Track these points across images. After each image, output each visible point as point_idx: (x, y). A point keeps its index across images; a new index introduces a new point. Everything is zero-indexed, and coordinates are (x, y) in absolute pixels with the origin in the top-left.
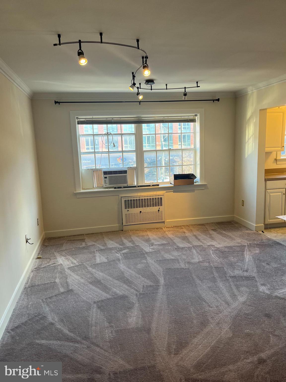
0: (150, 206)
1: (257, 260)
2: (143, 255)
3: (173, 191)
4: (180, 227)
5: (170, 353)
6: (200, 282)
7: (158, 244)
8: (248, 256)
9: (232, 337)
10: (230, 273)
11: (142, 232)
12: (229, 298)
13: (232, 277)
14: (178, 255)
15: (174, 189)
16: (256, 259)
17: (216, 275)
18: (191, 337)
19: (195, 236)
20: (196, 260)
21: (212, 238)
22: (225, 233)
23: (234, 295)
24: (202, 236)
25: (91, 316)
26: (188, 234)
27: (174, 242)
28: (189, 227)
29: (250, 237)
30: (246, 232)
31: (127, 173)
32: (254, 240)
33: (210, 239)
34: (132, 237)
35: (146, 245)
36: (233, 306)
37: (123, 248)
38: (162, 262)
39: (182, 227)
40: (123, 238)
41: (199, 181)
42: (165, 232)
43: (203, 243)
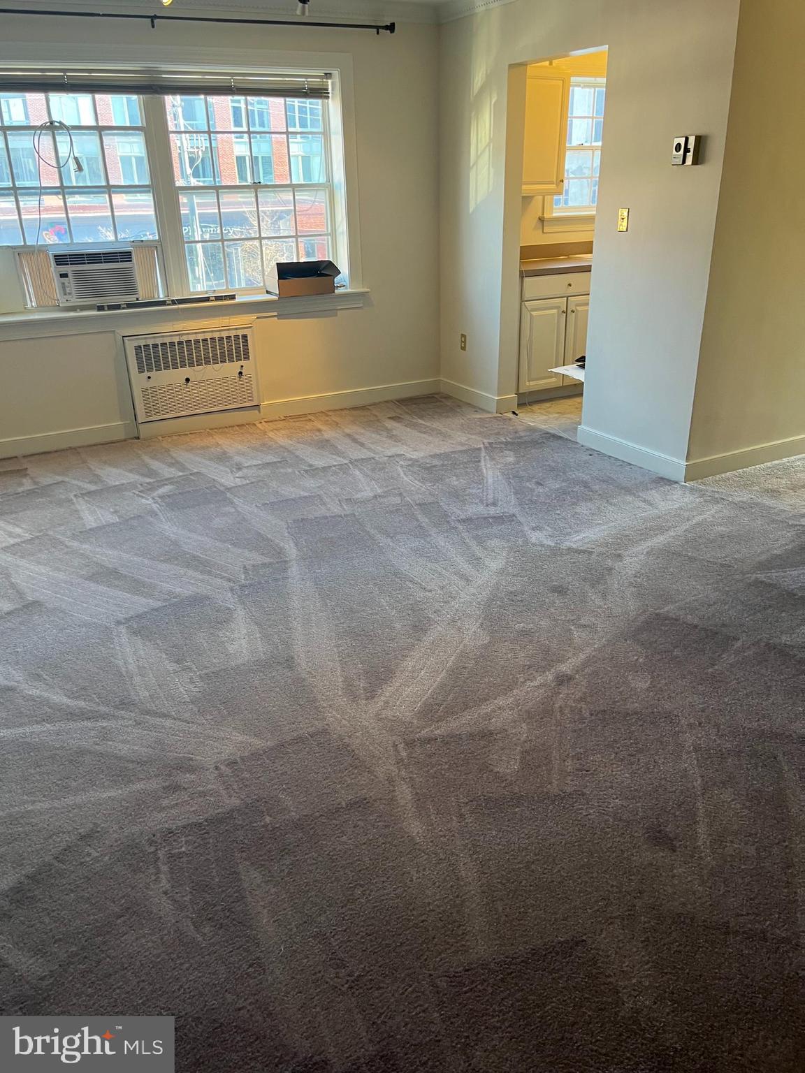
0: (215, 362)
1: (514, 477)
2: (218, 495)
3: (276, 314)
4: (304, 419)
5: (354, 699)
6: (389, 540)
7: (255, 465)
8: (490, 471)
9: (489, 642)
10: (456, 511)
11: (198, 439)
12: (466, 568)
13: (464, 521)
14: (317, 485)
15: (279, 307)
16: (511, 476)
17: (424, 520)
18: (396, 658)
19: (349, 435)
20: (368, 494)
21: (396, 439)
22: (423, 423)
23: (475, 559)
24: (367, 436)
25: (120, 654)
26: (329, 434)
27: (297, 457)
28: (327, 416)
29: (486, 428)
30: (474, 416)
31: (131, 261)
32: (498, 434)
33: (390, 441)
34: (171, 453)
35: (222, 471)
36: (480, 582)
37: (154, 482)
38: (280, 505)
39: (310, 417)
40: (147, 459)
41: (347, 283)
42: (265, 433)
43: (374, 452)
